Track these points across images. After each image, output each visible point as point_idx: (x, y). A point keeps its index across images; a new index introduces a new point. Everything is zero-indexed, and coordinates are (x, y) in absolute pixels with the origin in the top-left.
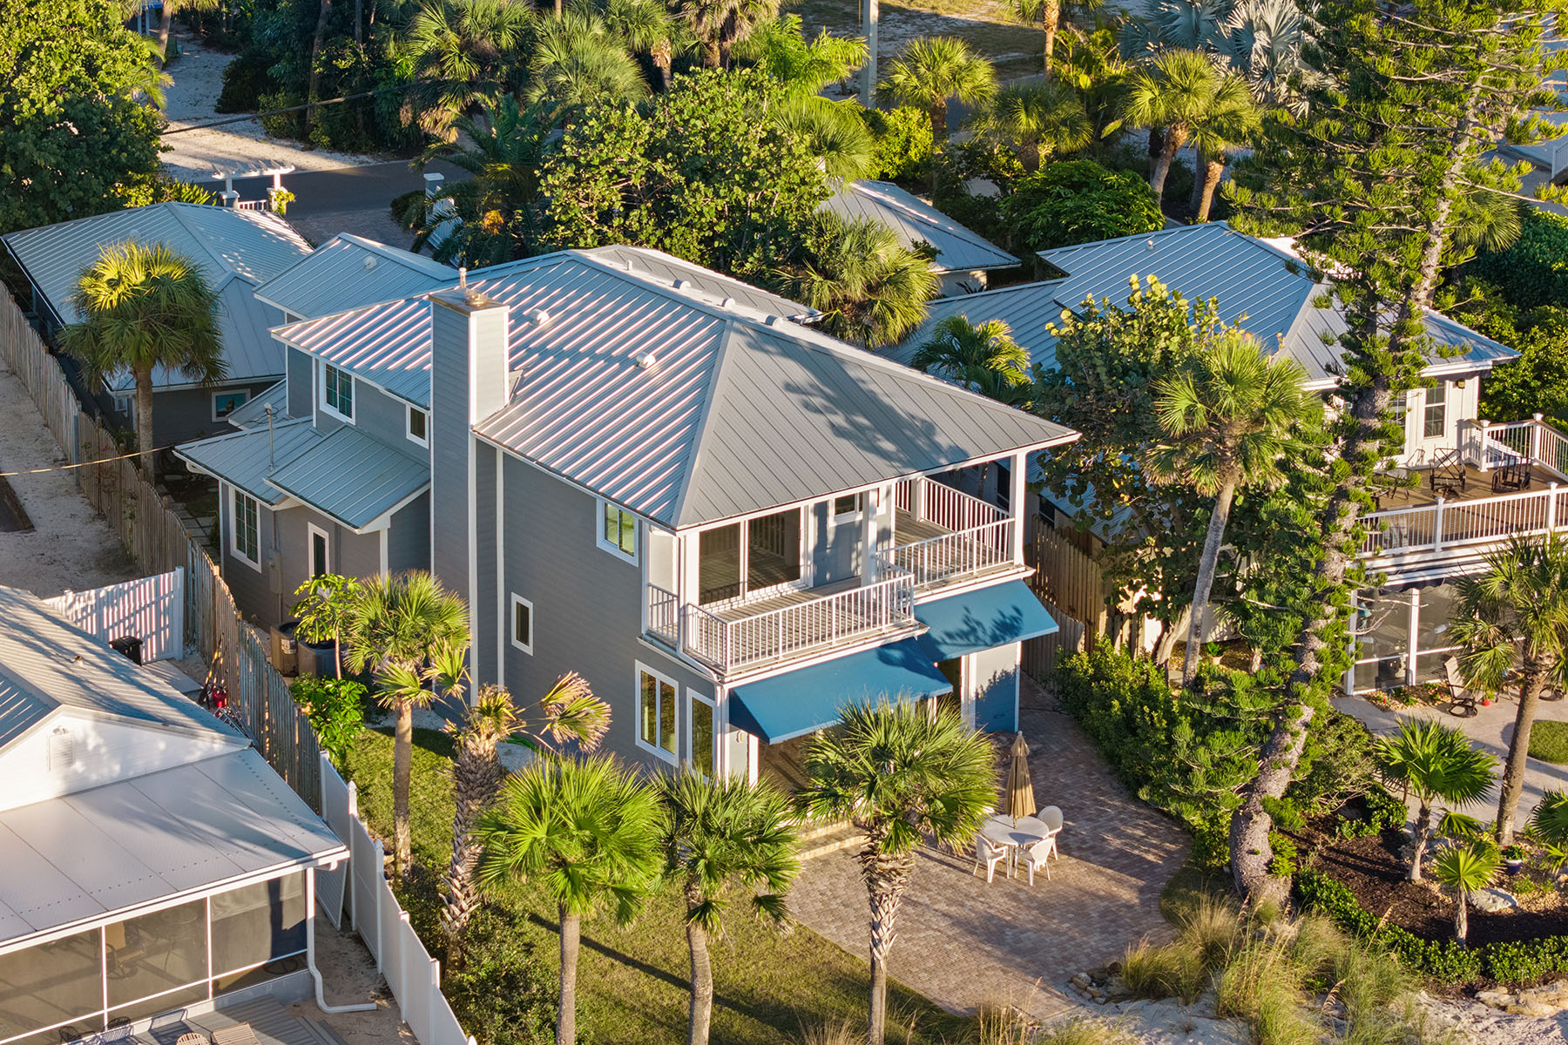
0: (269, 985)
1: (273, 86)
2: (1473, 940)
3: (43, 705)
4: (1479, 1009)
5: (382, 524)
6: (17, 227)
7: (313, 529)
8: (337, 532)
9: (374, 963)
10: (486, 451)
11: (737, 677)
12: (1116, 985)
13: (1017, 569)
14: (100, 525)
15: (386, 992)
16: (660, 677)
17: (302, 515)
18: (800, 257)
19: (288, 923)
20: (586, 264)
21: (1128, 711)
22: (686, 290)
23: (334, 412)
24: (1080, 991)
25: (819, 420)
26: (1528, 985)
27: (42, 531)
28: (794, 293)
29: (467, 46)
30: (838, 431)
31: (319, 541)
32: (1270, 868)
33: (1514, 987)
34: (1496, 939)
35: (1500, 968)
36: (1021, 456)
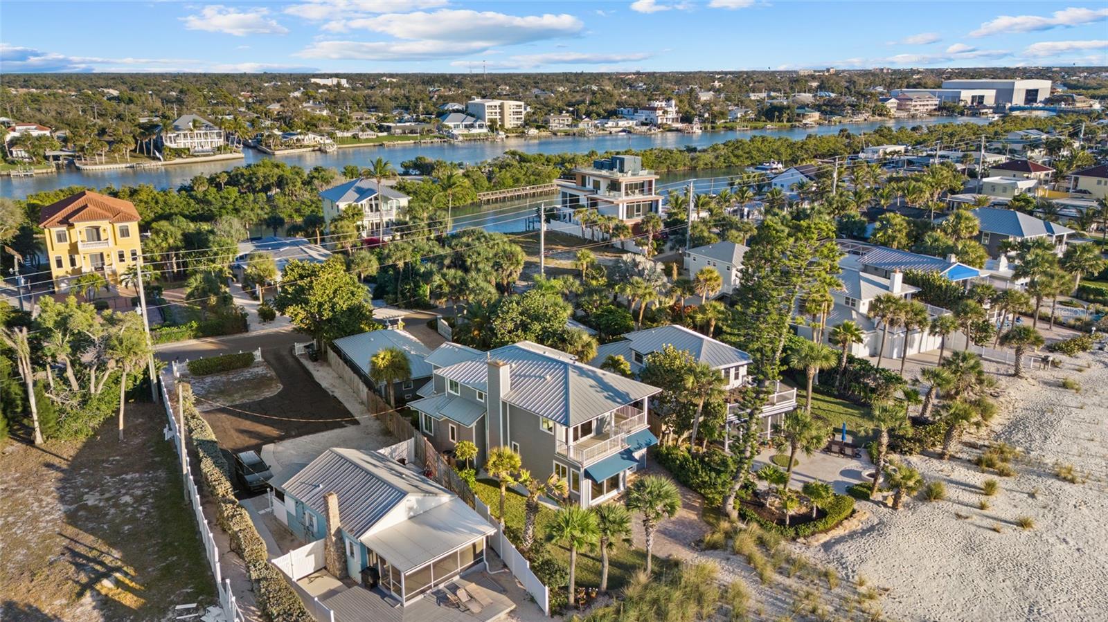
0: (474, 568)
1: (388, 293)
2: (791, 525)
3: (403, 494)
4: (798, 545)
5: (474, 425)
6: (336, 338)
7: (450, 425)
8: (459, 426)
9: (499, 556)
10: (504, 404)
11: (587, 464)
12: (703, 546)
13: (645, 426)
14: (378, 422)
15: (505, 566)
16: (561, 464)
17: (447, 421)
18: (563, 340)
19: (478, 552)
20: (518, 348)
21: (681, 463)
22: (547, 354)
23: (453, 392)
24: (693, 548)
25: (601, 394)
26: (808, 536)
27: (362, 424)
28: (563, 350)
29: (448, 283)
30: (607, 398)
31: (453, 428)
32: (734, 508)
33: (805, 537)
34: (799, 524)
35: (801, 533)
36: (646, 398)
